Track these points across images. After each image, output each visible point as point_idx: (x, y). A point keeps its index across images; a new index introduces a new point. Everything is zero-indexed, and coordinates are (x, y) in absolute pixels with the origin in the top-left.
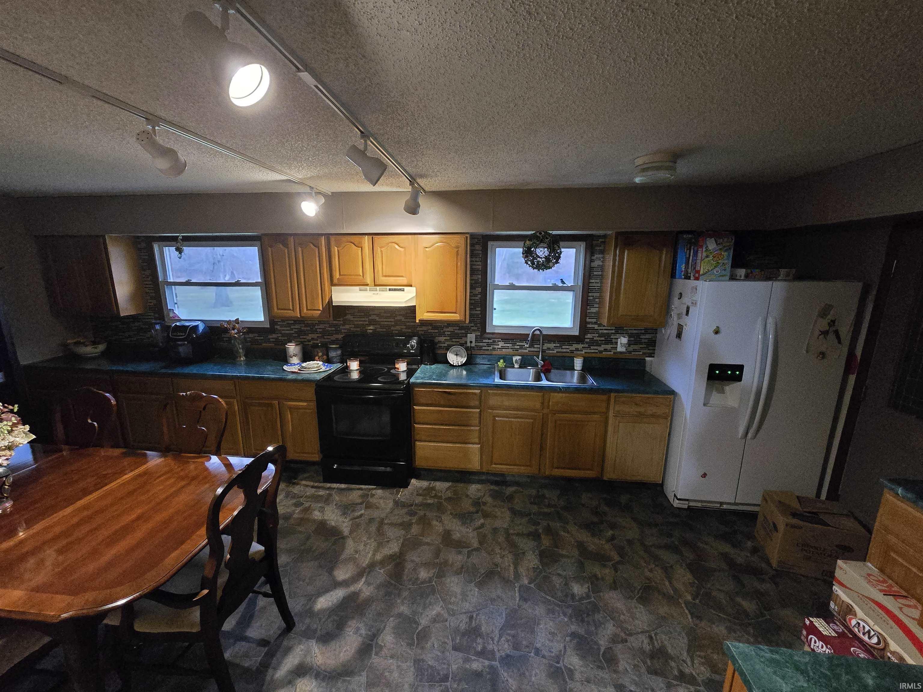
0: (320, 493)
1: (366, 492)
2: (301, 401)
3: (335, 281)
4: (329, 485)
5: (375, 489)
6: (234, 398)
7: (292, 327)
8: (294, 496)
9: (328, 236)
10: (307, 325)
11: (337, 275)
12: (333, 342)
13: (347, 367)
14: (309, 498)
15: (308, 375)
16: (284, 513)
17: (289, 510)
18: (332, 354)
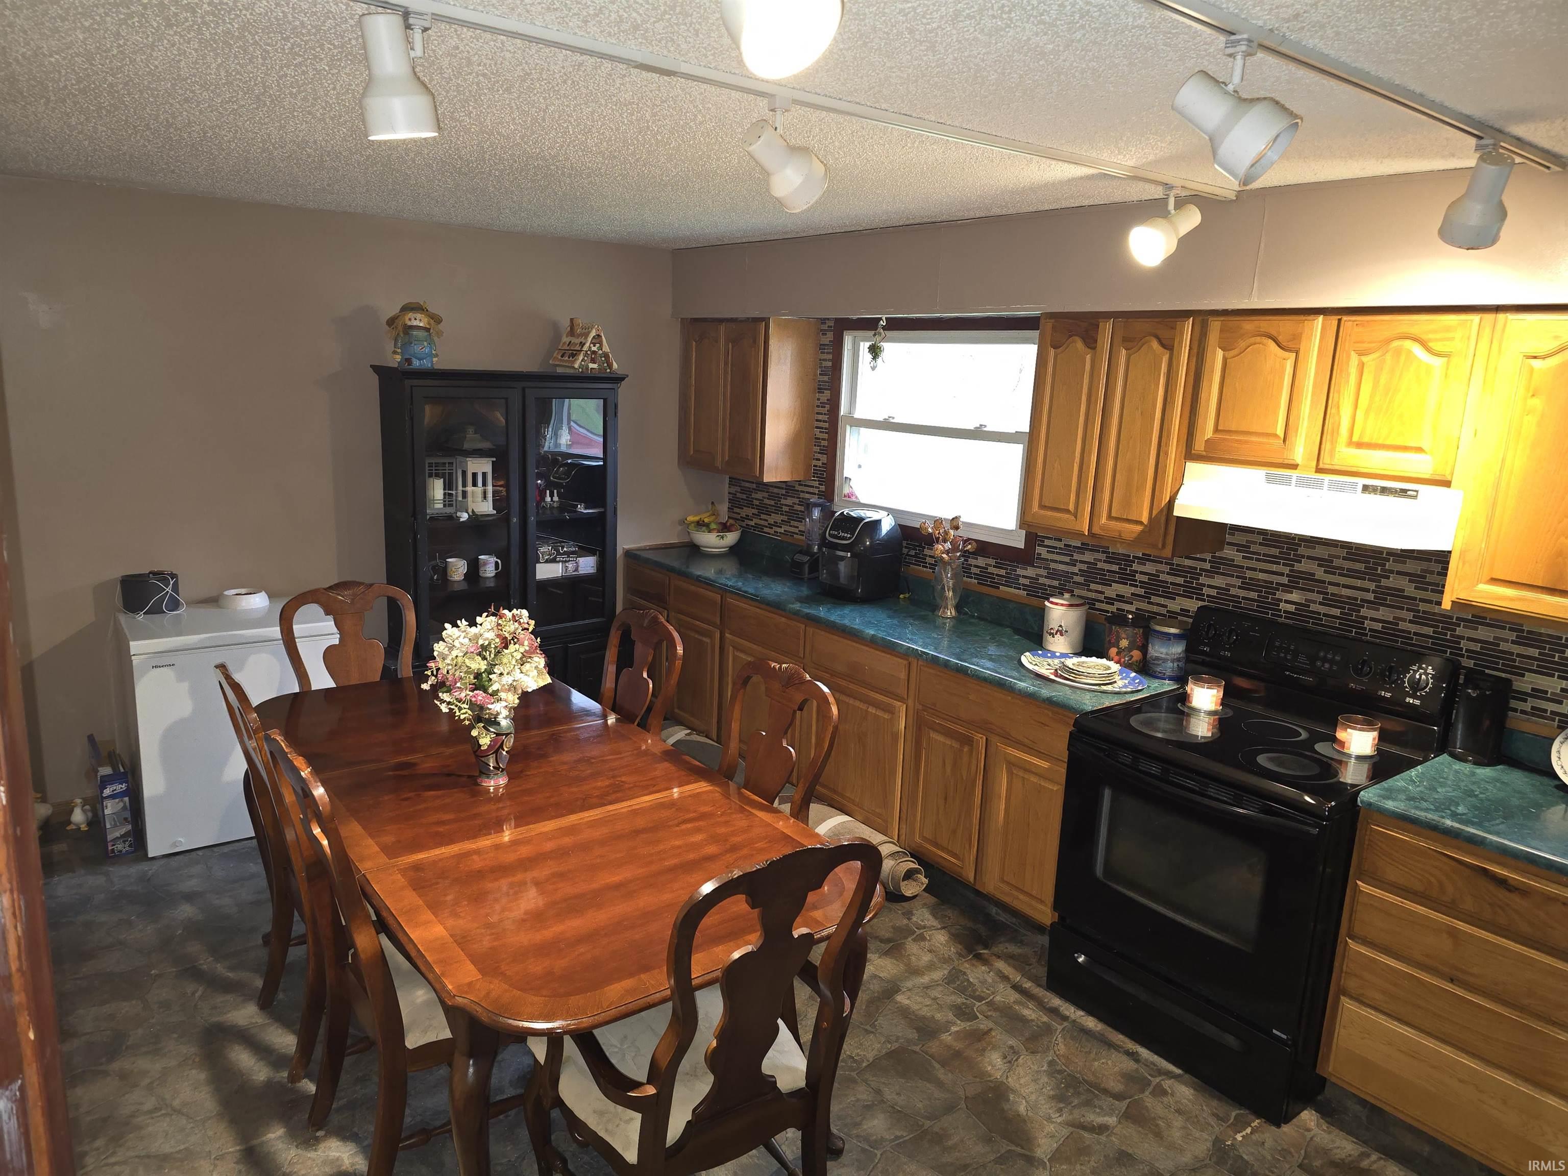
0: (1026, 1012)
1: (1143, 1071)
2: (1039, 754)
3: (1199, 446)
4: (1056, 1002)
5: (1176, 1077)
6: (902, 700)
7: (1076, 556)
8: (965, 988)
9: (1203, 317)
10: (1112, 558)
11: (1207, 430)
12: (1171, 617)
13: (1184, 698)
14: (996, 1010)
15: (1068, 691)
16: (924, 1017)
17: (938, 1016)
18: (1157, 650)
